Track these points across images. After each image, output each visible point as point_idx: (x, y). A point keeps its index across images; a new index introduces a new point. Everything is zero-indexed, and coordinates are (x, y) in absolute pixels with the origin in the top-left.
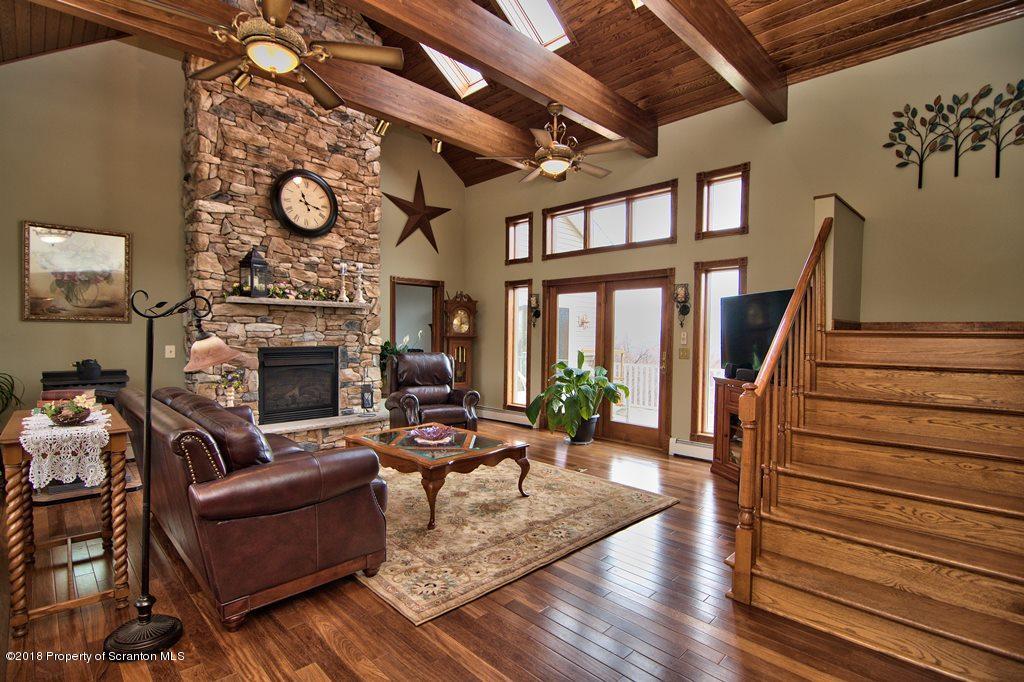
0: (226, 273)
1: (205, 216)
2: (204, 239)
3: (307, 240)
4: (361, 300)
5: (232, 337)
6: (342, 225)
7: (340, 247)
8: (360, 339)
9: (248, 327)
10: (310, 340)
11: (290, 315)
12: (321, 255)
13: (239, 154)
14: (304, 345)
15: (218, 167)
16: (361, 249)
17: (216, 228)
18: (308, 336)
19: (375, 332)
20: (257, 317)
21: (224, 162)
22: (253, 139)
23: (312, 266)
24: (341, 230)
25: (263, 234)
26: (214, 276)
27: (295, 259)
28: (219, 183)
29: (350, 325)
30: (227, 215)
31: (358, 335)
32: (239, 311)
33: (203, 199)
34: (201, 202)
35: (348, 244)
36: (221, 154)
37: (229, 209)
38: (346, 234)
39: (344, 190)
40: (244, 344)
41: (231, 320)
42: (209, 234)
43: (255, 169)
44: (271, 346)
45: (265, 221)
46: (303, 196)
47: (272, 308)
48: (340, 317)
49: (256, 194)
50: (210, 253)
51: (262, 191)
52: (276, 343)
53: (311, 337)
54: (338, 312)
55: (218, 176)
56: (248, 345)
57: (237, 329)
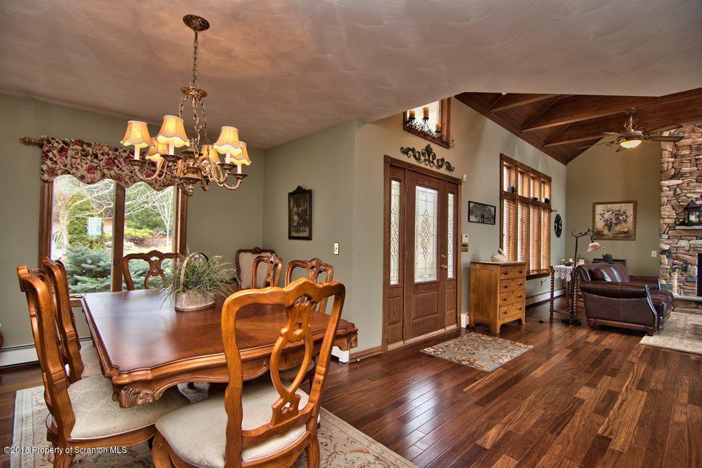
0: (677, 214)
1: (665, 188)
2: (664, 200)
5: (679, 247)
9: (691, 242)
13: (687, 152)
15: (673, 163)
17: (672, 193)
20: (697, 237)
21: (677, 159)
22: (694, 142)
26: (670, 217)
28: (674, 170)
30: (678, 185)
32: (684, 233)
33: (665, 180)
34: (663, 182)
36: (675, 156)
37: (680, 182)
40: (688, 251)
41: (681, 238)
42: (667, 197)
43: (697, 157)
49: (698, 170)
50: (668, 206)
55: (673, 167)
56: (691, 252)
57: (683, 243)
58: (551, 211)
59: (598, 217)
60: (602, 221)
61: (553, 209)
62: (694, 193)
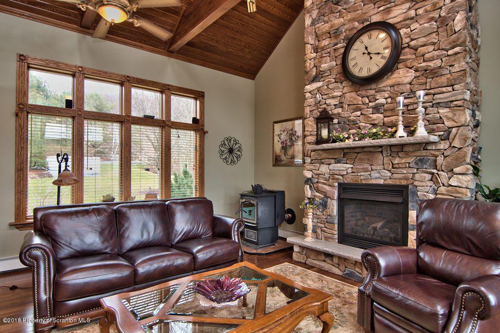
1: (308, 95)
2: (308, 110)
3: (374, 86)
4: (421, 132)
5: (320, 174)
6: (409, 56)
7: (408, 80)
8: (434, 178)
9: (331, 167)
10: (376, 178)
11: (359, 156)
12: (387, 95)
13: (325, 43)
14: (371, 182)
15: (315, 59)
16: (433, 73)
17: (313, 100)
18: (375, 174)
19: (456, 170)
20: (335, 159)
21: (318, 54)
23: (377, 109)
24: (409, 63)
25: (339, 94)
27: (363, 106)
28: (315, 69)
29: (421, 161)
30: (319, 89)
31: (433, 174)
32: (324, 155)
33: (308, 84)
34: (306, 87)
35: (418, 74)
36: (316, 49)
37: (320, 84)
38: (416, 64)
39: (412, 18)
40: (328, 180)
41: (321, 162)
42: (310, 106)
43: (334, 48)
44: (346, 182)
45: (342, 83)
46: (366, 48)
47: (346, 151)
48: (407, 154)
49: (337, 65)
50: (311, 118)
51: (339, 62)
52: (349, 180)
53: (377, 175)
54: (405, 149)
55: (315, 66)
56: (330, 180)
57: (324, 169)
58: (205, 133)
59: (276, 138)
60: (280, 143)
61: (206, 129)
62: (333, 97)
